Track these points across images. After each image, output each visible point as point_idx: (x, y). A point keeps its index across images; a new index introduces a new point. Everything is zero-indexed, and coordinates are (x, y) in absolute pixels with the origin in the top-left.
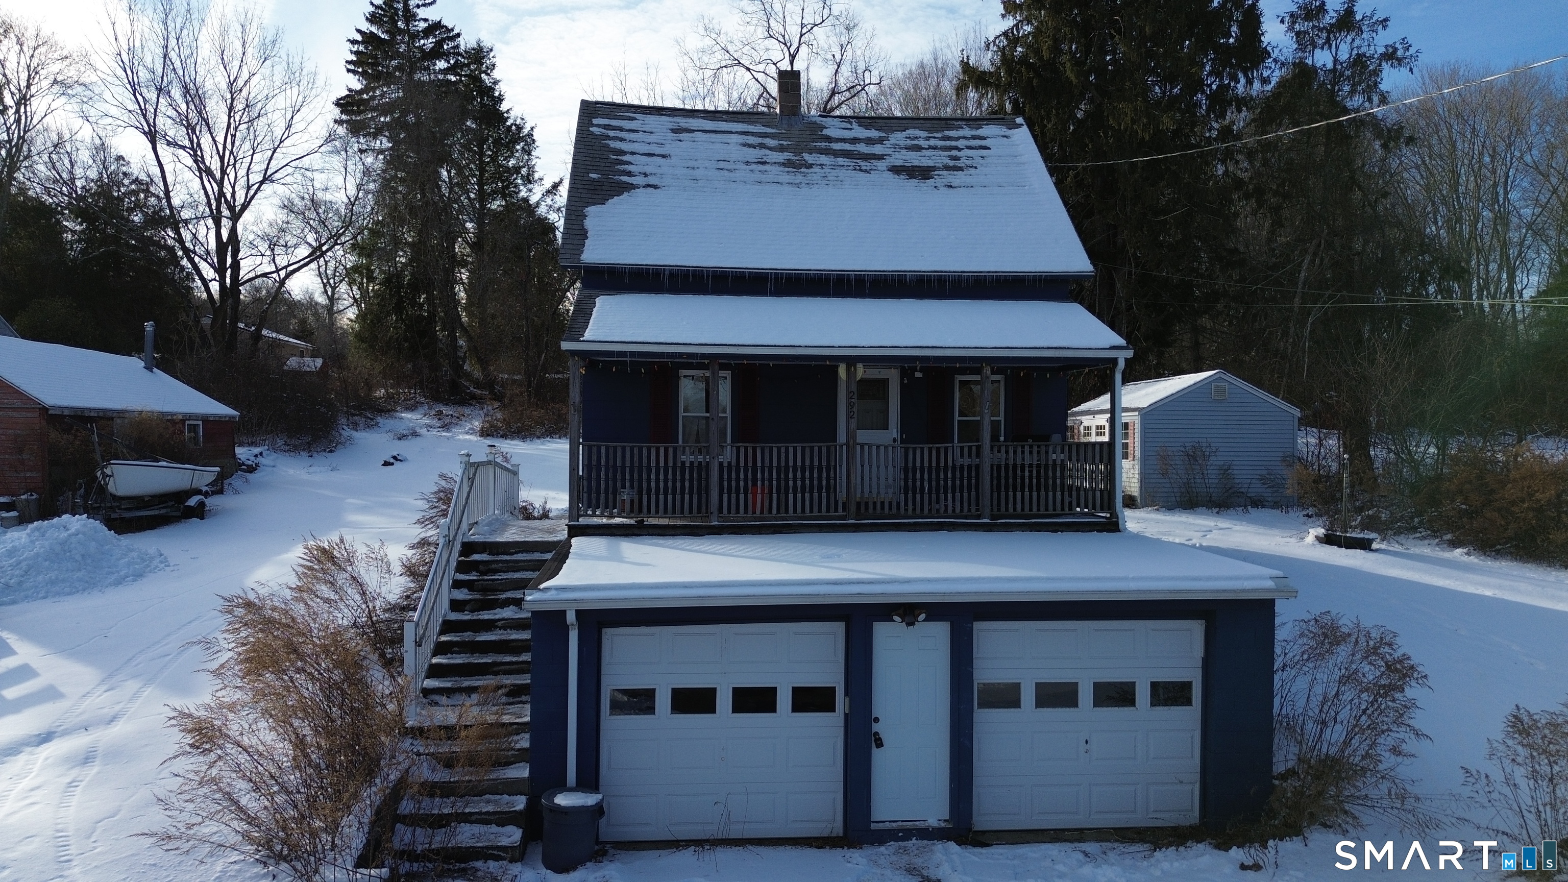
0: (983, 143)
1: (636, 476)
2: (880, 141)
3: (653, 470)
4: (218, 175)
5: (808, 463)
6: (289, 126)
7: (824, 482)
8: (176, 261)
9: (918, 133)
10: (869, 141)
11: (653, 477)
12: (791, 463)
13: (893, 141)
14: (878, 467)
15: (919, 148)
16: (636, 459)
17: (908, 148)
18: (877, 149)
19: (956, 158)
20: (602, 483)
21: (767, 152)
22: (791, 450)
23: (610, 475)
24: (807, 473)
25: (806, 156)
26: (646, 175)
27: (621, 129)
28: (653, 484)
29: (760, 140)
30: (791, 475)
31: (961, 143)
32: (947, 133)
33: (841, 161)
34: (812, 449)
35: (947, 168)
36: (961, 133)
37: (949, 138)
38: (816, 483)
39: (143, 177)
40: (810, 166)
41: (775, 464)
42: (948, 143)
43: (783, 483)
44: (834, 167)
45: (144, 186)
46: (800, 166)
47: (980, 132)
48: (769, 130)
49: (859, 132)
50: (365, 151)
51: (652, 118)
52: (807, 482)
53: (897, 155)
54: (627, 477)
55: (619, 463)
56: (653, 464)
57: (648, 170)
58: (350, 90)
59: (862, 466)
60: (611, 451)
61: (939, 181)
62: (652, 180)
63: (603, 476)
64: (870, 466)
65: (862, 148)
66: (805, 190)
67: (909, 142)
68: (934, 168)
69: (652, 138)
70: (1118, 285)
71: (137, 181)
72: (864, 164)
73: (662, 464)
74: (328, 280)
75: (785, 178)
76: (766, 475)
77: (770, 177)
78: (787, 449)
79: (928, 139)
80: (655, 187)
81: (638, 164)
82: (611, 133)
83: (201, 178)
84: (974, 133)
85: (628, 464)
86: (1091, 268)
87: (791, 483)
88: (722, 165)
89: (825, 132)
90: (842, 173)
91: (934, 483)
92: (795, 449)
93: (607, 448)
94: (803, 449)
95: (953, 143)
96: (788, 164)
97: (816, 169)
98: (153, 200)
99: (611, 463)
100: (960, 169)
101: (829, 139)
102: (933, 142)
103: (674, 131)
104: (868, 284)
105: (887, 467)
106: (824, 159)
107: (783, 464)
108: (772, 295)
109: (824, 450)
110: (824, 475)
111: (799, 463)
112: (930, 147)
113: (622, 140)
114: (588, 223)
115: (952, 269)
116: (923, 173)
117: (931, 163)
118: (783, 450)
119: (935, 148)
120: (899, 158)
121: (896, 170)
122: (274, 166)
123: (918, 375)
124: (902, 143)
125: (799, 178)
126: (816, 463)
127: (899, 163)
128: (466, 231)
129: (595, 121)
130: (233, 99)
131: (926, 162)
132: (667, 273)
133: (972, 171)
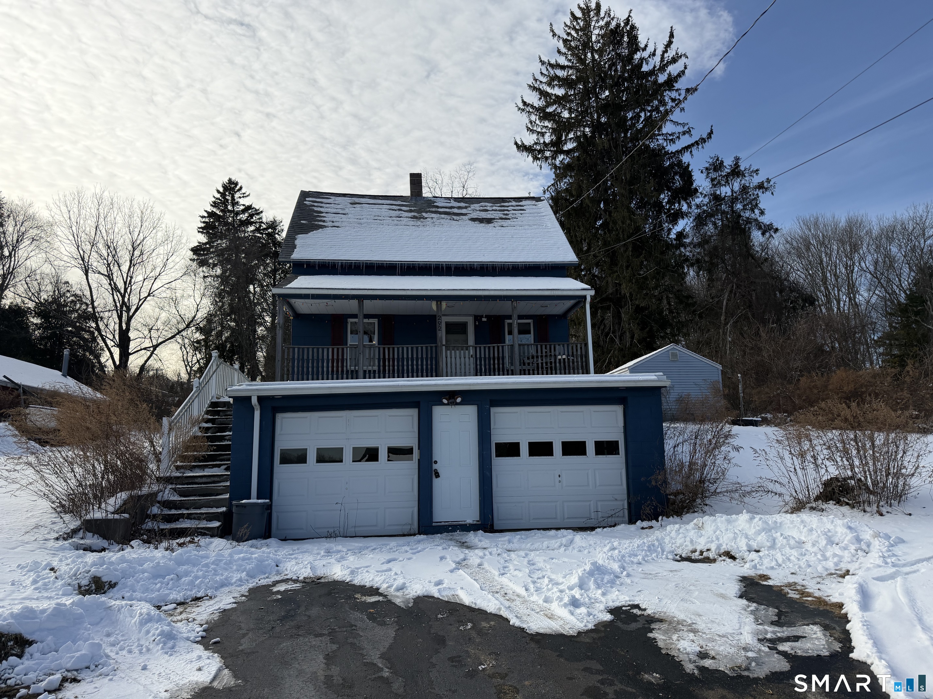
0: (522, 208)
1: (315, 364)
2: (466, 208)
3: (325, 361)
4: (122, 291)
5: (415, 356)
6: (165, 265)
7: (425, 367)
8: (94, 339)
9: (487, 204)
10: (459, 208)
11: (325, 364)
12: (405, 356)
13: (472, 208)
14: (455, 358)
15: (487, 211)
16: (315, 355)
17: (480, 211)
18: (464, 211)
19: (507, 215)
20: (296, 369)
21: (402, 212)
22: (405, 349)
23: (300, 364)
24: (415, 362)
25: (424, 214)
26: (333, 222)
27: (322, 203)
28: (325, 369)
29: (399, 207)
30: (405, 363)
31: (509, 208)
32: (503, 204)
33: (443, 216)
34: (417, 348)
35: (501, 219)
36: (510, 204)
37: (503, 206)
38: (420, 367)
39: (79, 292)
40: (426, 218)
41: (396, 357)
42: (503, 208)
43: (400, 368)
44: (438, 219)
45: (79, 298)
46: (420, 218)
47: (520, 203)
48: (404, 203)
49: (454, 204)
50: (207, 277)
51: (340, 198)
52: (415, 367)
53: (474, 214)
54: (310, 365)
55: (305, 357)
56: (325, 357)
57: (334, 220)
58: (199, 243)
59: (446, 357)
60: (301, 350)
61: (496, 224)
62: (336, 224)
63: (296, 365)
64: (451, 358)
65: (456, 211)
66: (421, 228)
67: (482, 208)
68: (494, 219)
69: (339, 206)
70: (623, 315)
71: (75, 295)
72: (455, 217)
73: (330, 357)
74: (188, 363)
75: (412, 223)
76: (391, 363)
77: (403, 223)
78: (403, 348)
79: (492, 206)
80: (338, 227)
81: (329, 218)
82: (316, 204)
83: (113, 294)
84: (517, 204)
85: (310, 357)
86: (577, 260)
87: (405, 368)
88: (376, 218)
89: (435, 204)
90: (442, 221)
91: (487, 367)
92: (407, 348)
93: (299, 348)
94: (412, 348)
95: (506, 208)
96: (414, 217)
97: (428, 219)
98: (84, 307)
99: (301, 357)
100: (509, 219)
101: (438, 207)
102: (494, 208)
103: (351, 203)
104: (453, 269)
105: (460, 358)
106: (433, 215)
107: (401, 357)
108: (399, 275)
109: (424, 349)
110: (425, 363)
111: (410, 356)
112: (493, 210)
113: (321, 207)
114: (297, 242)
115: (500, 260)
116: (489, 221)
117: (493, 217)
118: (400, 349)
119: (496, 210)
120: (475, 215)
121: (473, 220)
122: (155, 287)
123: (484, 319)
124: (478, 208)
125: (419, 223)
126: (420, 356)
127: (476, 217)
128: (266, 322)
129: (307, 199)
130: (134, 251)
131: (489, 216)
132: (340, 264)
133: (515, 220)
